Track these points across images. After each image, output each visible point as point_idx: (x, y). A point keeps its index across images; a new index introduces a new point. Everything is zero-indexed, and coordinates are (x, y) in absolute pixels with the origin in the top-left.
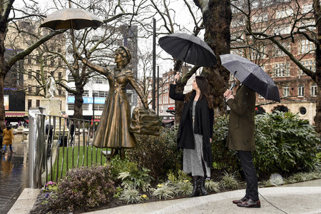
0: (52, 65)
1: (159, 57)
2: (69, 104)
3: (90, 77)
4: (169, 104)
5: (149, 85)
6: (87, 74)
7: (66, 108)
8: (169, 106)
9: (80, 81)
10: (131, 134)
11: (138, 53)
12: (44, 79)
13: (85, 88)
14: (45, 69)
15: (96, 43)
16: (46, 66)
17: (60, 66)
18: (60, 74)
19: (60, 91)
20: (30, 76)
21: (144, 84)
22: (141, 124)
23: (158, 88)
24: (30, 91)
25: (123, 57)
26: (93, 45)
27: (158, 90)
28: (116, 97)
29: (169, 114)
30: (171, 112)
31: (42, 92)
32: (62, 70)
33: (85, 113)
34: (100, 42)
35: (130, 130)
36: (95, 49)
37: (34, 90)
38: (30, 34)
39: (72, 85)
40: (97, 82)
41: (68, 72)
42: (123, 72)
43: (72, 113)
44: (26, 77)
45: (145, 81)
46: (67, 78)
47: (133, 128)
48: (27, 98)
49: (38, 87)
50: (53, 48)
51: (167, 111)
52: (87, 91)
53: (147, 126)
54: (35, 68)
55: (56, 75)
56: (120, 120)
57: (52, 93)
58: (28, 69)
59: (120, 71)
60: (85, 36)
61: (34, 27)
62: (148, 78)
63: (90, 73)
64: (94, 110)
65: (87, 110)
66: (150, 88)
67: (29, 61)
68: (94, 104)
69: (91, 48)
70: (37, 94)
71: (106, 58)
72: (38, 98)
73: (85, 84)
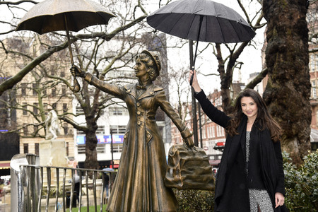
0: (54, 94)
1: (199, 72)
2: (79, 146)
3: (104, 107)
4: (217, 138)
5: (186, 113)
6: (101, 104)
7: (74, 151)
8: (217, 141)
9: (92, 113)
10: (169, 189)
11: (169, 71)
12: (43, 115)
13: (99, 123)
14: (44, 101)
15: (110, 61)
16: (45, 95)
17: (64, 95)
18: (65, 106)
19: (66, 130)
20: (25, 112)
21: (180, 112)
22: (183, 172)
23: (200, 116)
24: (26, 132)
25: (148, 67)
26: (107, 64)
27: (200, 119)
28: (141, 131)
29: (218, 152)
30: (220, 149)
31: (41, 132)
32: (66, 101)
33: (101, 157)
34: (116, 59)
35: (165, 182)
36: (109, 69)
37: (31, 130)
38: (22, 55)
39: (81, 121)
40: (115, 114)
41: (75, 102)
42: (150, 91)
43: (83, 158)
44: (19, 113)
45: (180, 108)
46: (74, 111)
47: (170, 179)
48: (23, 141)
49: (36, 126)
50: (53, 71)
51: (215, 148)
52: (102, 127)
53: (194, 175)
54: (32, 101)
55: (60, 107)
56: (149, 168)
57: (54, 133)
58: (21, 102)
59: (145, 89)
60: (95, 52)
61: (27, 46)
62: (184, 104)
63: (104, 101)
64: (112, 152)
65: (103, 152)
66: (188, 118)
67: (24, 91)
68: (112, 143)
69: (105, 67)
70: (35, 135)
71: (126, 80)
72: (37, 140)
73: (98, 117)
